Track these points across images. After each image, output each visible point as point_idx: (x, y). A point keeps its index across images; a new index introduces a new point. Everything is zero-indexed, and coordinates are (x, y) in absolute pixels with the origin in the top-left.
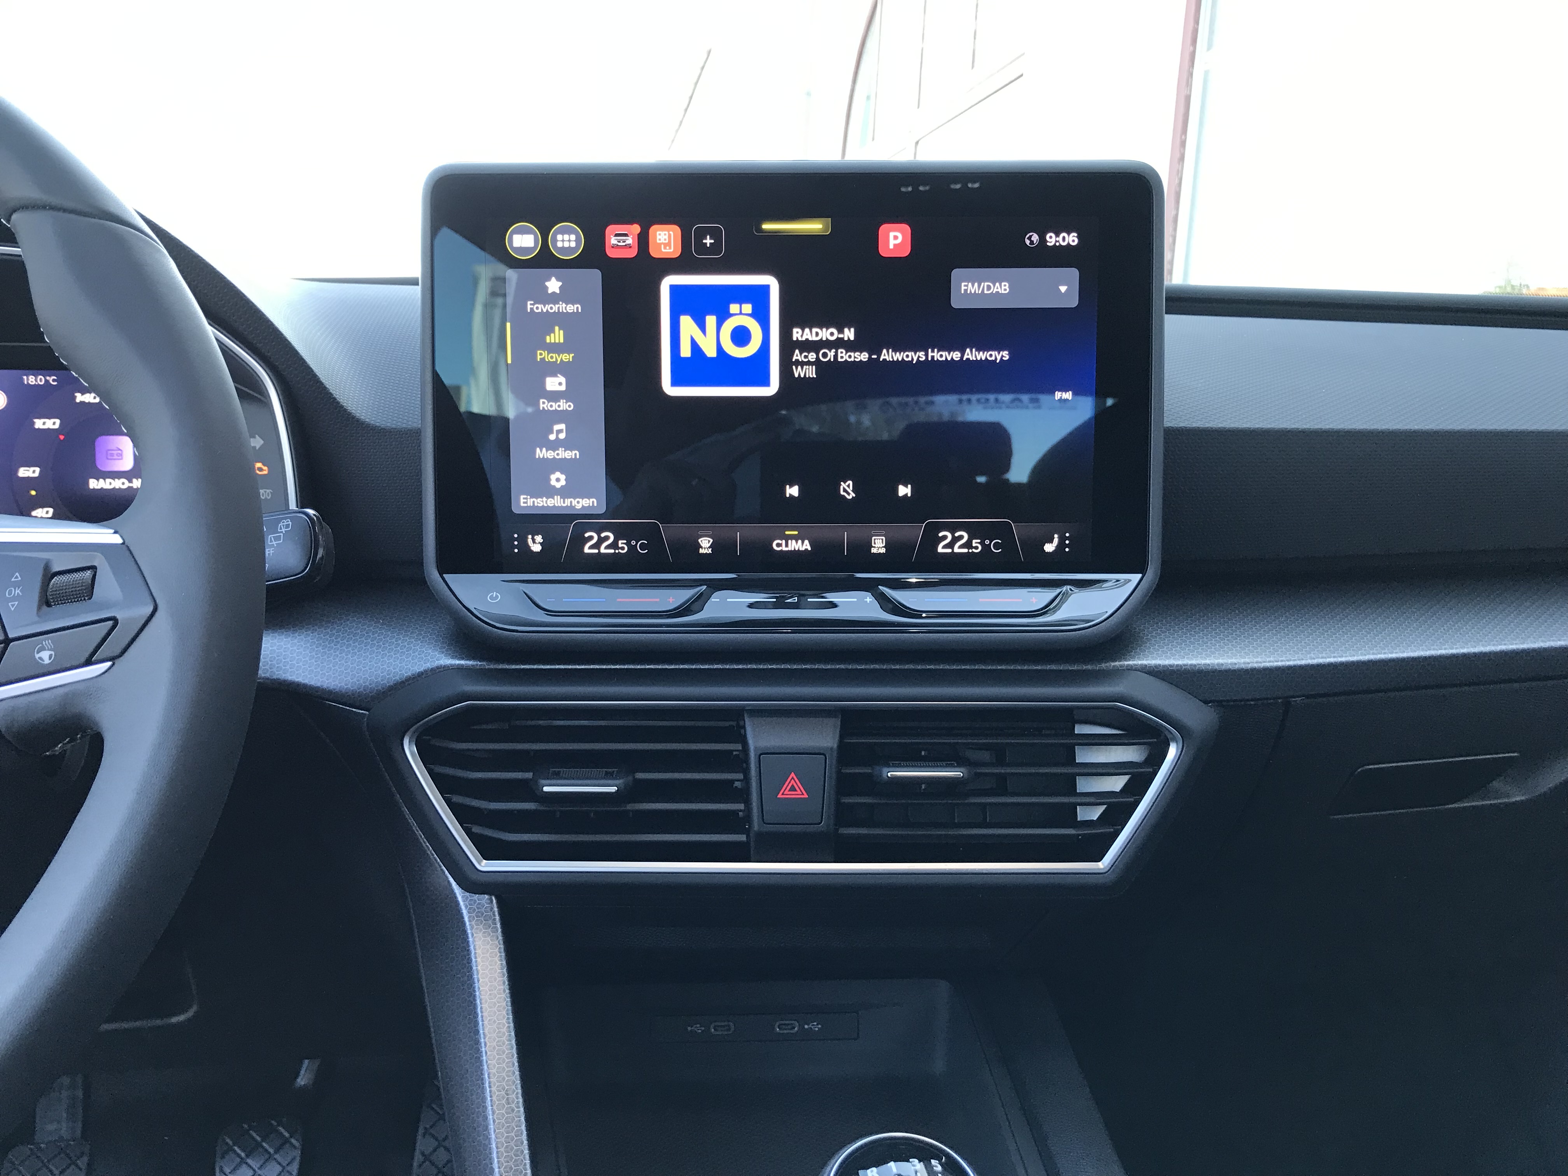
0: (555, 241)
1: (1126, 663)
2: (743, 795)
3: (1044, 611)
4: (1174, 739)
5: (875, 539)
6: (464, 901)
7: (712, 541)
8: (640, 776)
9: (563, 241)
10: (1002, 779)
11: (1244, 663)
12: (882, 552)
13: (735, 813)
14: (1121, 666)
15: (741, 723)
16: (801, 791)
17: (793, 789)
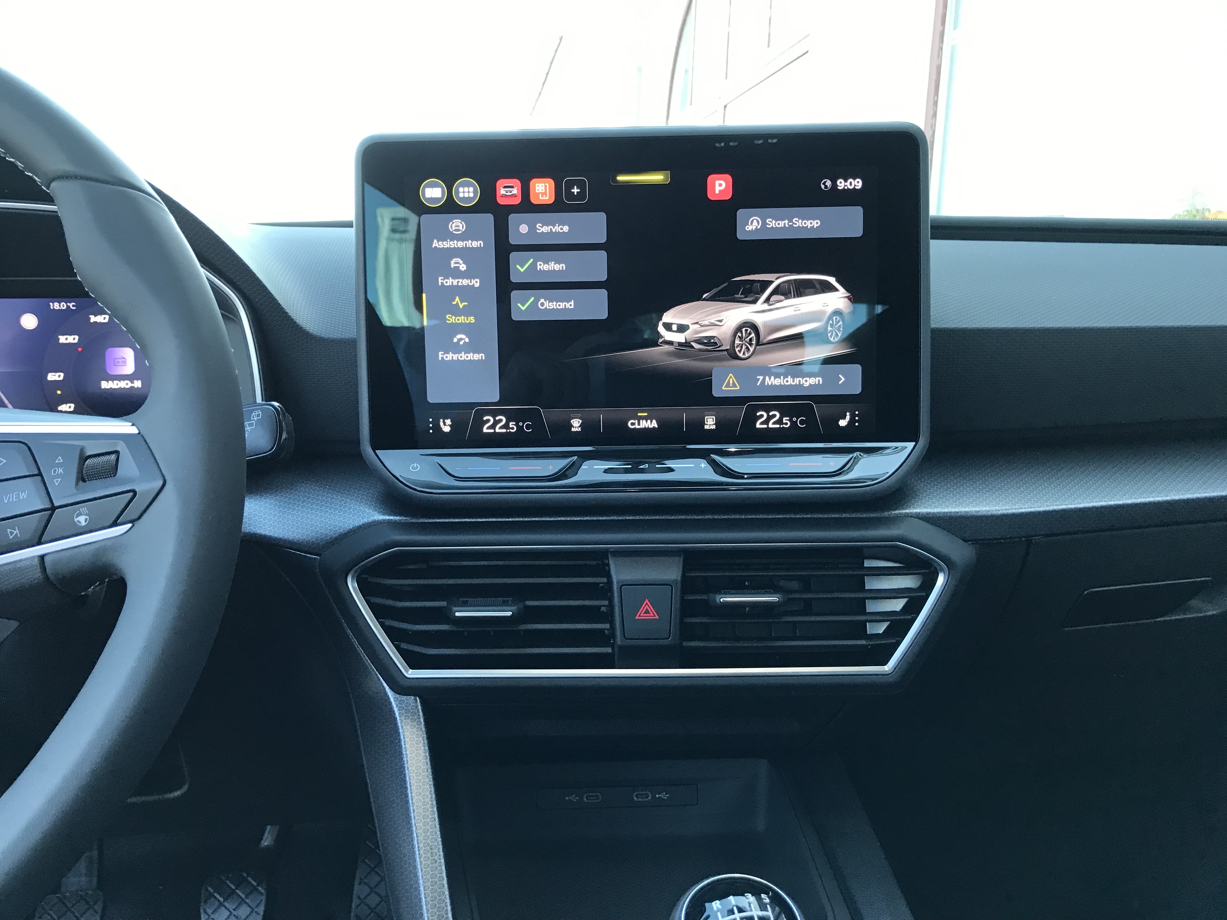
0: (457, 192)
1: (904, 511)
2: (609, 617)
3: (839, 472)
4: (942, 570)
5: (707, 418)
6: (395, 701)
7: (581, 421)
8: (529, 603)
9: (464, 192)
10: (808, 602)
11: (996, 510)
12: (713, 428)
13: (602, 631)
14: (899, 513)
15: (606, 561)
16: (654, 614)
17: (647, 612)
